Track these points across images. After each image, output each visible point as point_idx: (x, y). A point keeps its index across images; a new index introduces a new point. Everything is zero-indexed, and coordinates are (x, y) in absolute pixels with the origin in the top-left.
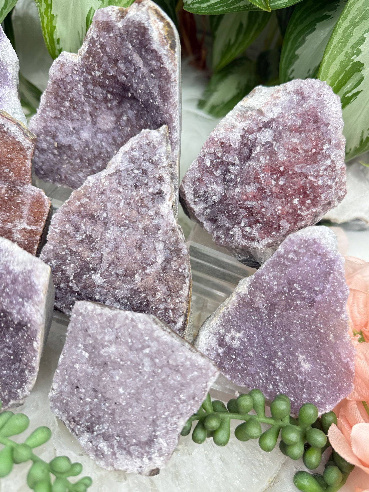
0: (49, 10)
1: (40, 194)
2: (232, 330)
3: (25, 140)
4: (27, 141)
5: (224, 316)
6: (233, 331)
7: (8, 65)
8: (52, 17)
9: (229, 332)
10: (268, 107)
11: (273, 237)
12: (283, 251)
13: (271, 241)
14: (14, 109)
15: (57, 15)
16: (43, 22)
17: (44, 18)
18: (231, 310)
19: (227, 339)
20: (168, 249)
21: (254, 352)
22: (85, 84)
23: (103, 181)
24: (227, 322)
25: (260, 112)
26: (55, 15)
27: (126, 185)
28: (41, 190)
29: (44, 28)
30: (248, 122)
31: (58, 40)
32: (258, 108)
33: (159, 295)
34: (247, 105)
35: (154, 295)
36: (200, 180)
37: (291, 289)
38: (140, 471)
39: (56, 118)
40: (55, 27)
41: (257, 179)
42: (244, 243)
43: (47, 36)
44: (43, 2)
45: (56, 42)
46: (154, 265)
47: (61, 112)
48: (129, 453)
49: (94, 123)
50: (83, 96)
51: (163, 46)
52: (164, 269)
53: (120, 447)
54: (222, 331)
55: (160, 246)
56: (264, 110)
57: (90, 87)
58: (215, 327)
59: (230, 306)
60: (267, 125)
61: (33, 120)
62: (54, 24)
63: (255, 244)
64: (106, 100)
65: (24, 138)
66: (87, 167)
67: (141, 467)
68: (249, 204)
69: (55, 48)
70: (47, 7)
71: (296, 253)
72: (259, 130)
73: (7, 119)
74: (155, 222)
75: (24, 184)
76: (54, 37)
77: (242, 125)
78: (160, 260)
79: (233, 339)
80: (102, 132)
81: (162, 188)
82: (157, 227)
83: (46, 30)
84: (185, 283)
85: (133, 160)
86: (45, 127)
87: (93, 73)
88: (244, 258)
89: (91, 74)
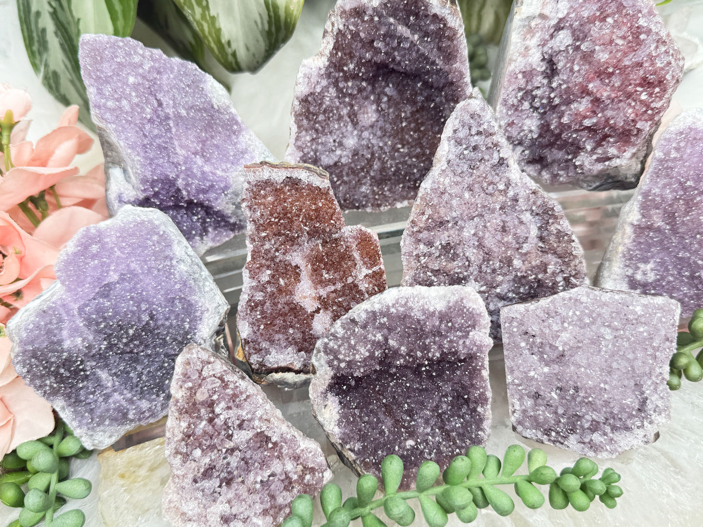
0: (207, 13)
1: (361, 230)
2: (639, 265)
3: (323, 182)
4: (326, 180)
5: (624, 256)
6: (642, 266)
7: (228, 107)
8: (213, 19)
9: (638, 268)
10: (549, 7)
11: (634, 145)
12: (661, 154)
13: (634, 151)
14: (263, 153)
15: (218, 15)
16: (203, 30)
17: (202, 25)
18: (630, 246)
19: (639, 277)
20: (537, 214)
21: (672, 275)
22: (336, 84)
23: (442, 180)
24: (631, 259)
25: (543, 16)
26: (216, 16)
27: (462, 172)
28: (359, 226)
29: (205, 37)
30: (538, 35)
31: (229, 43)
32: (537, 14)
33: (551, 268)
34: (524, 16)
35: (545, 272)
36: (511, 124)
37: (685, 189)
38: (646, 440)
39: (313, 140)
40: (220, 30)
41: (585, 92)
42: (599, 167)
43: (213, 45)
44: (196, 7)
45: (226, 46)
46: (529, 239)
47: (317, 130)
48: (627, 428)
49: (355, 124)
50: (336, 100)
51: (444, 6)
52: (541, 238)
53: (614, 428)
54: (630, 272)
55: (527, 217)
56: (546, 12)
57: (341, 85)
58: (619, 271)
59: (627, 241)
60: (558, 28)
61: (290, 154)
62: (217, 26)
63: (616, 162)
64: (360, 90)
65: (320, 179)
66: (365, 177)
67: (645, 436)
68: (587, 123)
69: (227, 54)
70: (204, 11)
71: (677, 149)
72: (552, 36)
73: (293, 168)
74: (511, 193)
75: (340, 229)
76: (223, 41)
77: (533, 42)
78: (534, 232)
79: (645, 274)
80: (366, 129)
81: (501, 156)
82: (515, 200)
83: (210, 39)
84: (573, 241)
85: (459, 143)
86: (303, 156)
87: (345, 68)
88: (598, 184)
89: (343, 71)
